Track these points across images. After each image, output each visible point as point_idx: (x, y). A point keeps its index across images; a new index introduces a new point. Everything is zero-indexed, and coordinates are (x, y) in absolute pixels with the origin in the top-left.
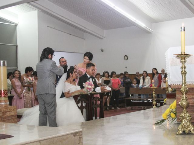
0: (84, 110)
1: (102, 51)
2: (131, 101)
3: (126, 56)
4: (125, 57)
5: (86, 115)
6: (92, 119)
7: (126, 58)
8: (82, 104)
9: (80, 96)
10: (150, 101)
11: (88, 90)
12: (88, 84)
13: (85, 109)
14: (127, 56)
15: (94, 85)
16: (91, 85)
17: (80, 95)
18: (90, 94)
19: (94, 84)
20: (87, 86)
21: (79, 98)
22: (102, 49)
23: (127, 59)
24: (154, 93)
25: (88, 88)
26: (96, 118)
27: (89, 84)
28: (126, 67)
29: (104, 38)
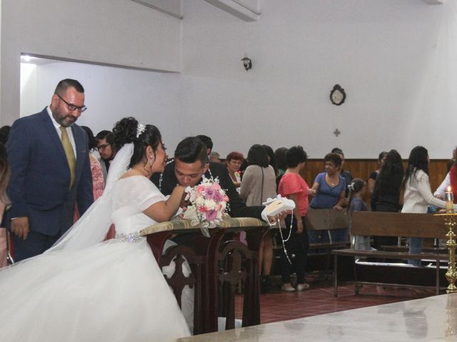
0: (187, 292)
1: (248, 66)
2: (357, 262)
3: (337, 87)
4: (332, 92)
5: (192, 310)
6: (214, 328)
7: (338, 95)
8: (178, 269)
9: (174, 236)
10: (429, 266)
11: (205, 217)
12: (204, 193)
13: (191, 287)
14: (342, 91)
15: (227, 198)
16: (218, 198)
17: (173, 231)
18: (210, 230)
19: (227, 193)
20: (200, 201)
21: (168, 244)
22: (245, 59)
23: (343, 101)
24: (450, 234)
25: (203, 209)
26: (230, 326)
27: (210, 193)
28: (337, 133)
29: (258, 17)
